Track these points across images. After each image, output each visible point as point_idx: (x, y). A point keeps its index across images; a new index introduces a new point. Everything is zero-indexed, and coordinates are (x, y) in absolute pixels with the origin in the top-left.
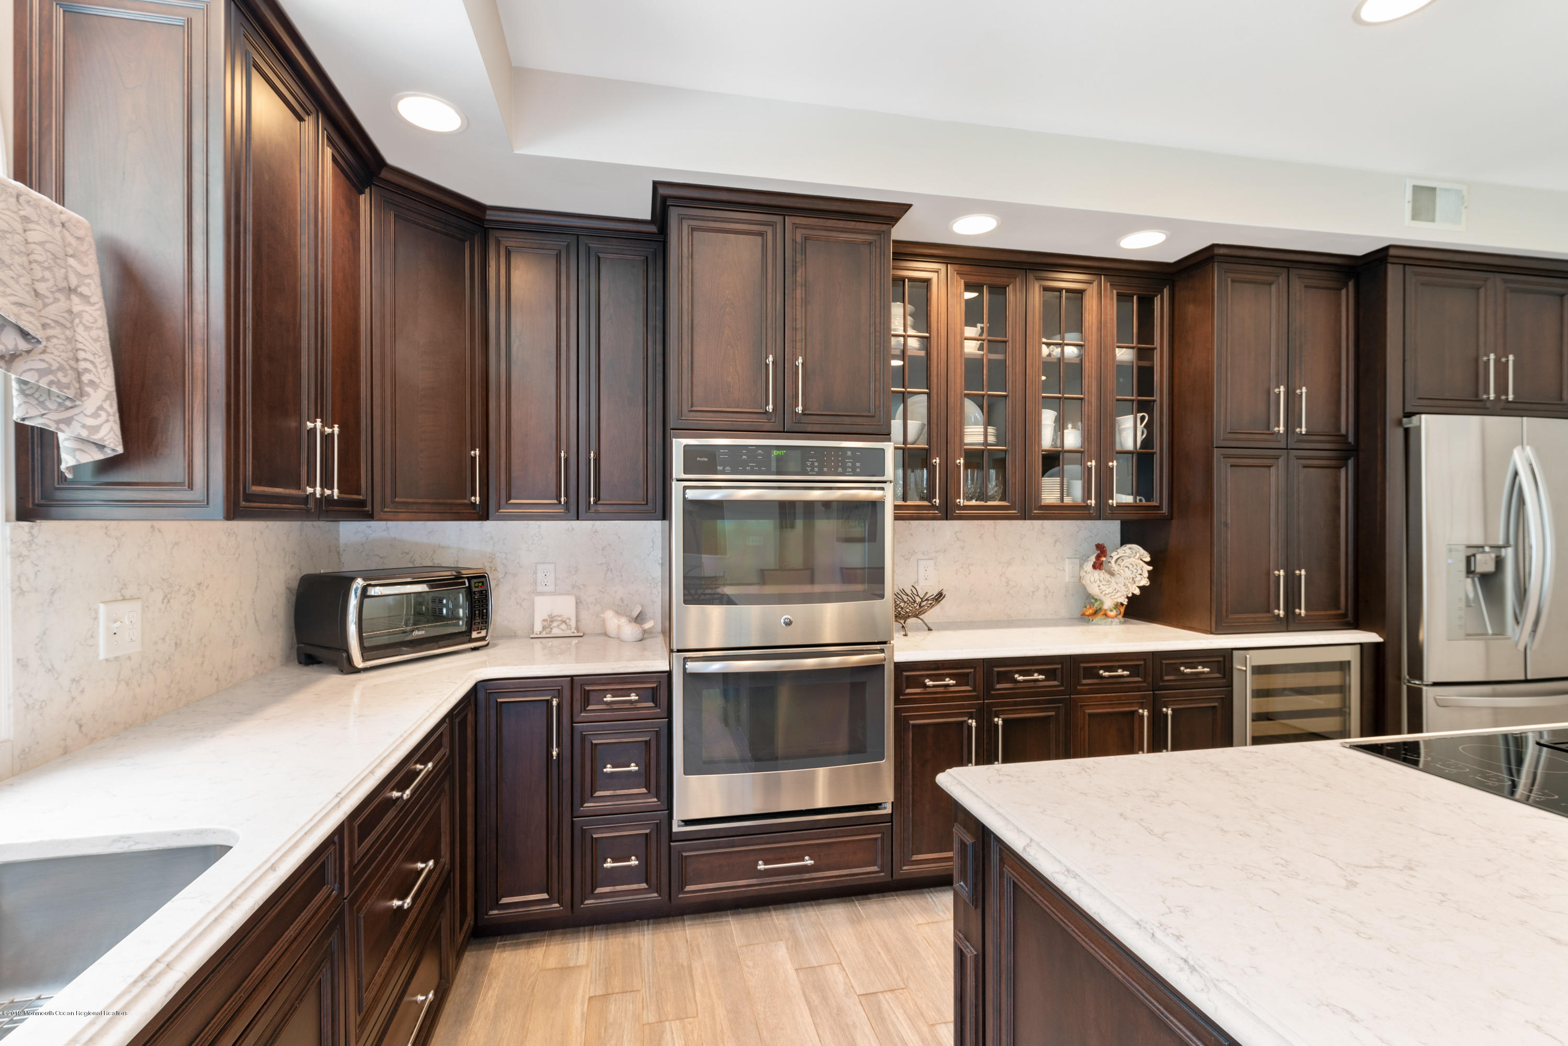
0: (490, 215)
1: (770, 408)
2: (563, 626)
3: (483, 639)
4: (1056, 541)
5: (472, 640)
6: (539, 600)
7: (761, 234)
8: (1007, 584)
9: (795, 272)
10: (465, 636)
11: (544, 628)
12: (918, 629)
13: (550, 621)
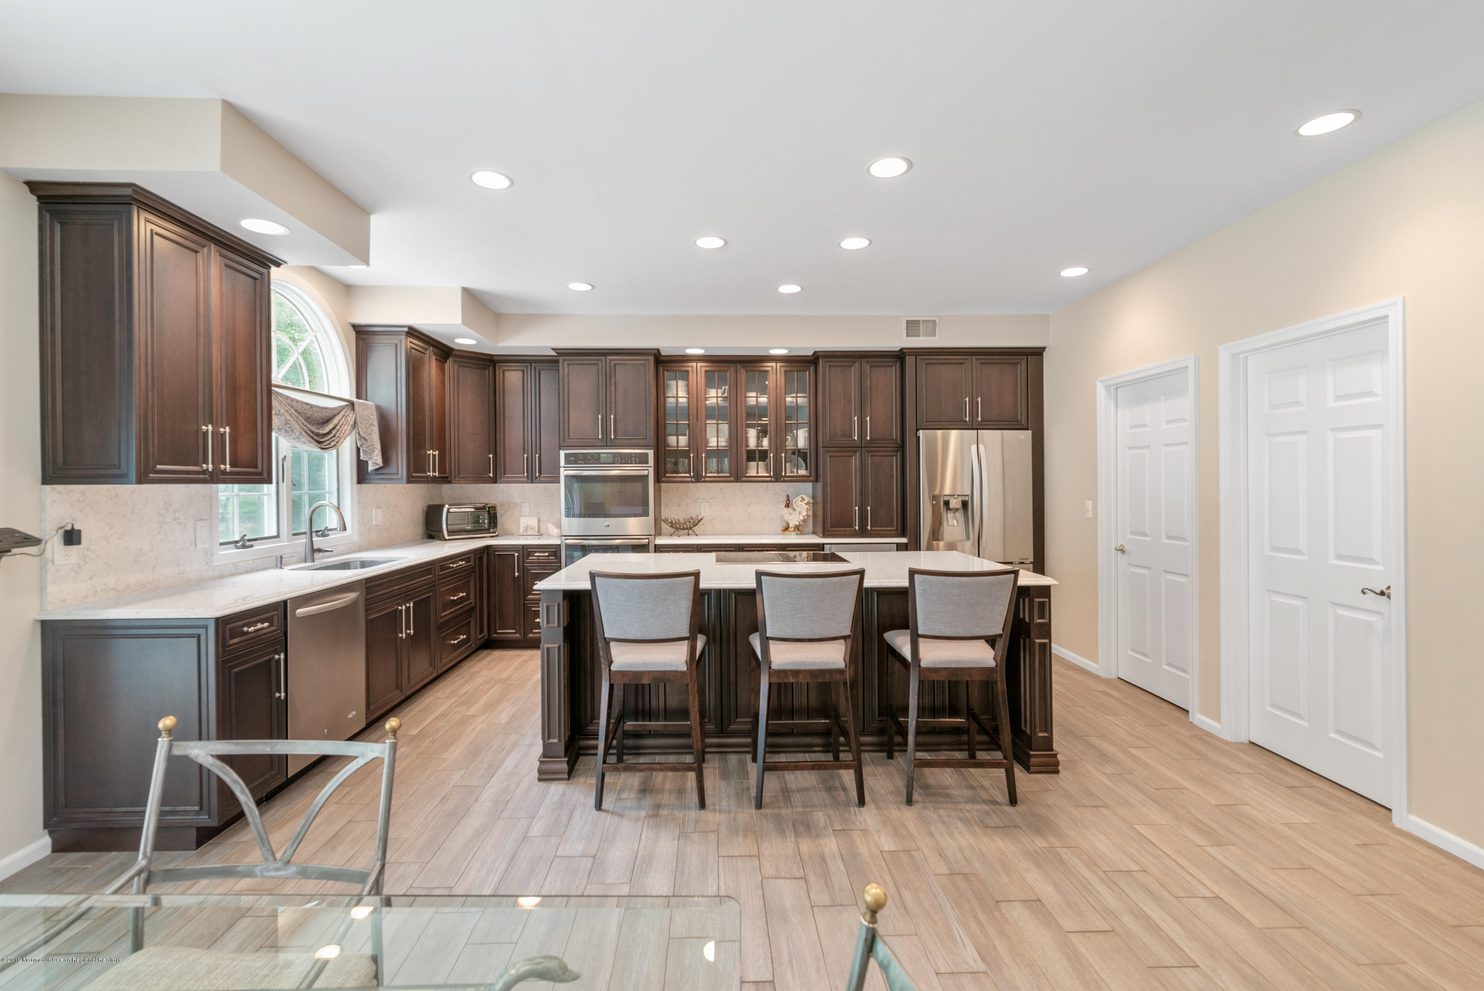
0: (496, 358)
1: (600, 437)
2: (532, 531)
3: (495, 532)
4: (775, 494)
5: (490, 533)
6: (522, 519)
7: (596, 364)
8: (749, 516)
9: (611, 379)
10: (487, 530)
11: (524, 531)
12: (693, 535)
13: (527, 528)
